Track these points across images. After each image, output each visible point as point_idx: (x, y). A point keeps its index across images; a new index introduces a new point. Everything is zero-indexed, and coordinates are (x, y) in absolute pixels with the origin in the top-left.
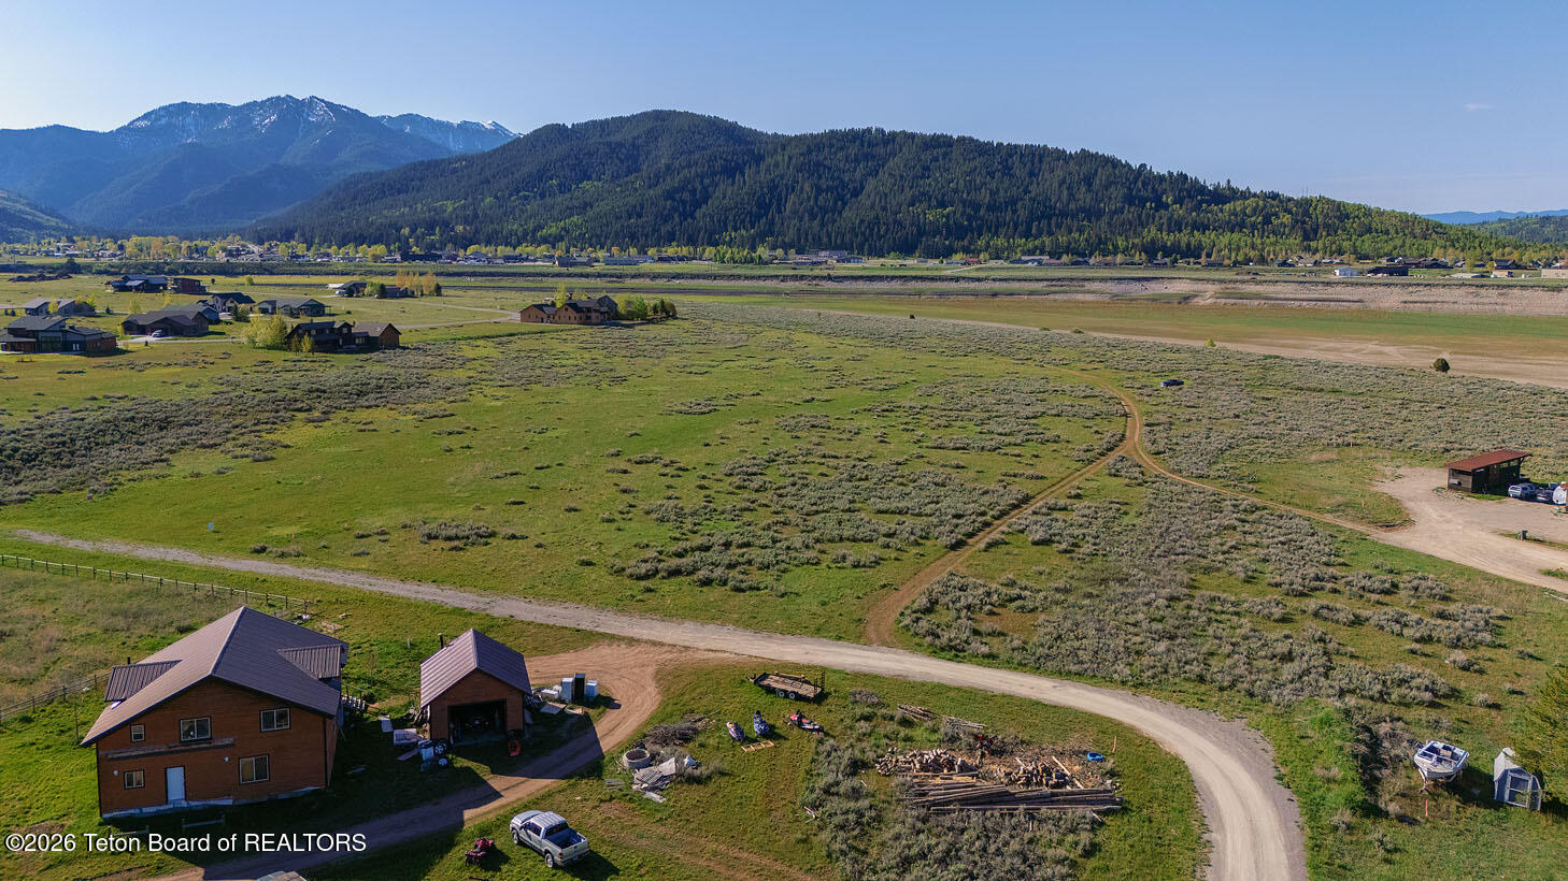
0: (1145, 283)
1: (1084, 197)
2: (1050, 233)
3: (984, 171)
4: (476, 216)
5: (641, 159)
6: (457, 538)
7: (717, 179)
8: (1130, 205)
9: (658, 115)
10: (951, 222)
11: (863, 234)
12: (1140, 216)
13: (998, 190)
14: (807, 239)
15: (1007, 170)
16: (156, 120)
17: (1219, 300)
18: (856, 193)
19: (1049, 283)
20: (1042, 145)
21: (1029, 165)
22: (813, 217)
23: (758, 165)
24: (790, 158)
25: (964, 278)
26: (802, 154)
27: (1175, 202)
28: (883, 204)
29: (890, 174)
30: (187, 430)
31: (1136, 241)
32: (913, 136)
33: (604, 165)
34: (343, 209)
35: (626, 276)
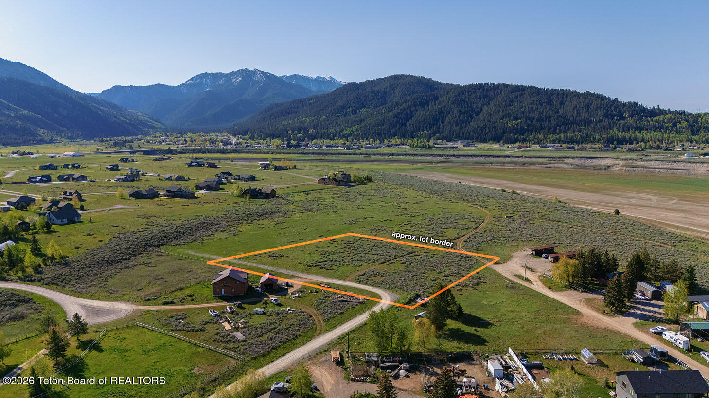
0: (592, 160)
1: (584, 114)
2: (565, 132)
3: (538, 103)
4: (318, 125)
5: (387, 98)
6: (275, 257)
7: (417, 108)
8: (606, 118)
9: (396, 77)
10: (519, 127)
11: (478, 133)
12: (610, 123)
13: (543, 111)
14: (453, 135)
15: (550, 102)
16: (196, 80)
17: (623, 168)
18: (478, 114)
19: (549, 159)
20: (568, 89)
21: (561, 99)
22: (457, 125)
23: (435, 102)
24: (449, 98)
25: (512, 156)
26: (455, 96)
27: (629, 117)
28: (489, 118)
29: (494, 105)
30: (217, 226)
31: (604, 136)
32: (507, 86)
33: (371, 101)
34: (266, 121)
35: (372, 154)
